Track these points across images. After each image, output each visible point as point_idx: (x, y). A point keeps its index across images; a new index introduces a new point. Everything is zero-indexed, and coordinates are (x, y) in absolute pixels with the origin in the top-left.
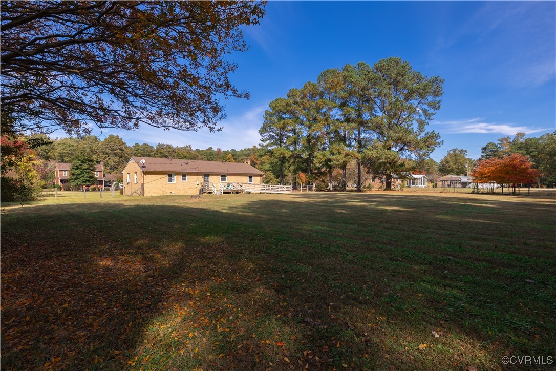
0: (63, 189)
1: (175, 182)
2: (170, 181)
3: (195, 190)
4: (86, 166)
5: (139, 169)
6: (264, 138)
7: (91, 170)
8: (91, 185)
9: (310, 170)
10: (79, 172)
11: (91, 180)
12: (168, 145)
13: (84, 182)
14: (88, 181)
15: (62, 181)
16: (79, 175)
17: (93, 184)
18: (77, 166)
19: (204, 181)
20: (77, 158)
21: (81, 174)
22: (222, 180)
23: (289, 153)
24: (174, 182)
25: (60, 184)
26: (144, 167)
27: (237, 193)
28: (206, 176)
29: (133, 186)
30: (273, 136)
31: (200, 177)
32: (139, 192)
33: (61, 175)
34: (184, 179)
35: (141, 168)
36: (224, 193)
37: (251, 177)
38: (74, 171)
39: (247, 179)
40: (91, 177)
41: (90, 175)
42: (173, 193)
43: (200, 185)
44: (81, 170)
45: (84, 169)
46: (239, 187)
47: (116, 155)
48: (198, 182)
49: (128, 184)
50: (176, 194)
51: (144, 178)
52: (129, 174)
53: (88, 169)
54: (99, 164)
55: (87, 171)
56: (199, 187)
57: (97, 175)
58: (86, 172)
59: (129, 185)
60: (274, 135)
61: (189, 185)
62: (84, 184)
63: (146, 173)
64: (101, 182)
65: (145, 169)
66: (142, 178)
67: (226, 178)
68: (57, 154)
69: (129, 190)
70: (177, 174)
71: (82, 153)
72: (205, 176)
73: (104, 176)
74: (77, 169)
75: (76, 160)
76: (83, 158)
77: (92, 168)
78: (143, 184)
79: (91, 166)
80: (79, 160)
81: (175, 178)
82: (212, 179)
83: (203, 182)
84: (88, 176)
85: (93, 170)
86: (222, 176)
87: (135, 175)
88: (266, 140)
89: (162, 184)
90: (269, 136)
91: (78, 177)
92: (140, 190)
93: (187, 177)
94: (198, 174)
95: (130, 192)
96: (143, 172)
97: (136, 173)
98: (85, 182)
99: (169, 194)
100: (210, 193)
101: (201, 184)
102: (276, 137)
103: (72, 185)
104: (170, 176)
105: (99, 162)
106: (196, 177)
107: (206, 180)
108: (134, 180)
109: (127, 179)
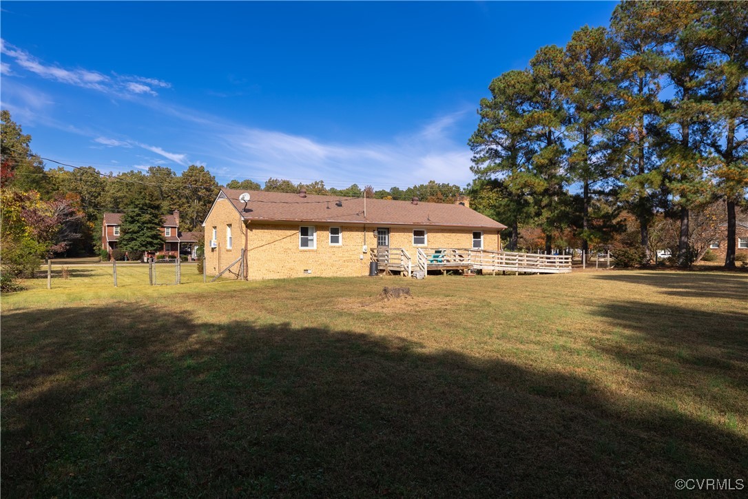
0: (112, 259)
1: (315, 248)
2: (305, 243)
3: (358, 265)
4: (147, 217)
5: (236, 218)
6: (478, 156)
7: (156, 224)
8: (156, 251)
9: (588, 221)
10: (135, 227)
11: (155, 241)
12: (284, 182)
13: (143, 246)
14: (151, 244)
15: (111, 244)
16: (135, 233)
17: (161, 249)
18: (132, 217)
19: (379, 244)
20: (132, 203)
21: (138, 232)
22: (416, 241)
23: (542, 183)
24: (314, 246)
25: (109, 249)
26: (247, 211)
27: (456, 272)
28: (383, 231)
29: (224, 255)
30: (496, 151)
31: (370, 235)
32: (235, 269)
33: (110, 234)
34: (335, 240)
35: (240, 213)
36: (430, 273)
37: (477, 235)
38: (128, 226)
39: (468, 239)
40: (155, 237)
41: (154, 233)
42: (311, 274)
43: (369, 252)
44: (139, 224)
45: (144, 223)
46: (458, 258)
47: (200, 199)
48: (365, 247)
49: (213, 249)
50: (318, 274)
51: (246, 236)
52: (215, 228)
53: (150, 222)
54: (172, 214)
55: (149, 225)
56: (368, 259)
57: (168, 234)
58: (148, 228)
59: (216, 253)
60: (499, 148)
61: (347, 254)
62: (144, 249)
63: (251, 225)
64: (173, 246)
65: (249, 216)
66: (244, 237)
67: (426, 236)
68: (109, 199)
69: (216, 262)
70: (321, 226)
71: (141, 193)
72: (379, 233)
73: (180, 235)
74: (132, 222)
75: (132, 206)
76: (142, 202)
77: (157, 221)
78: (245, 251)
79: (156, 216)
80: (136, 206)
81: (315, 236)
82: (395, 239)
83: (375, 246)
84: (149, 234)
85: (158, 224)
86: (416, 233)
87: (228, 229)
88: (483, 160)
89: (286, 251)
90: (487, 152)
91: (134, 236)
92: (237, 265)
93: (340, 235)
94: (364, 228)
95: (217, 269)
96: (245, 222)
97: (230, 225)
98: (145, 246)
99: (302, 275)
100: (396, 273)
101: (372, 250)
102: (503, 153)
103: (126, 250)
104: (305, 232)
105: (171, 212)
106: (360, 234)
107: (381, 243)
108: (226, 241)
109: (211, 238)
